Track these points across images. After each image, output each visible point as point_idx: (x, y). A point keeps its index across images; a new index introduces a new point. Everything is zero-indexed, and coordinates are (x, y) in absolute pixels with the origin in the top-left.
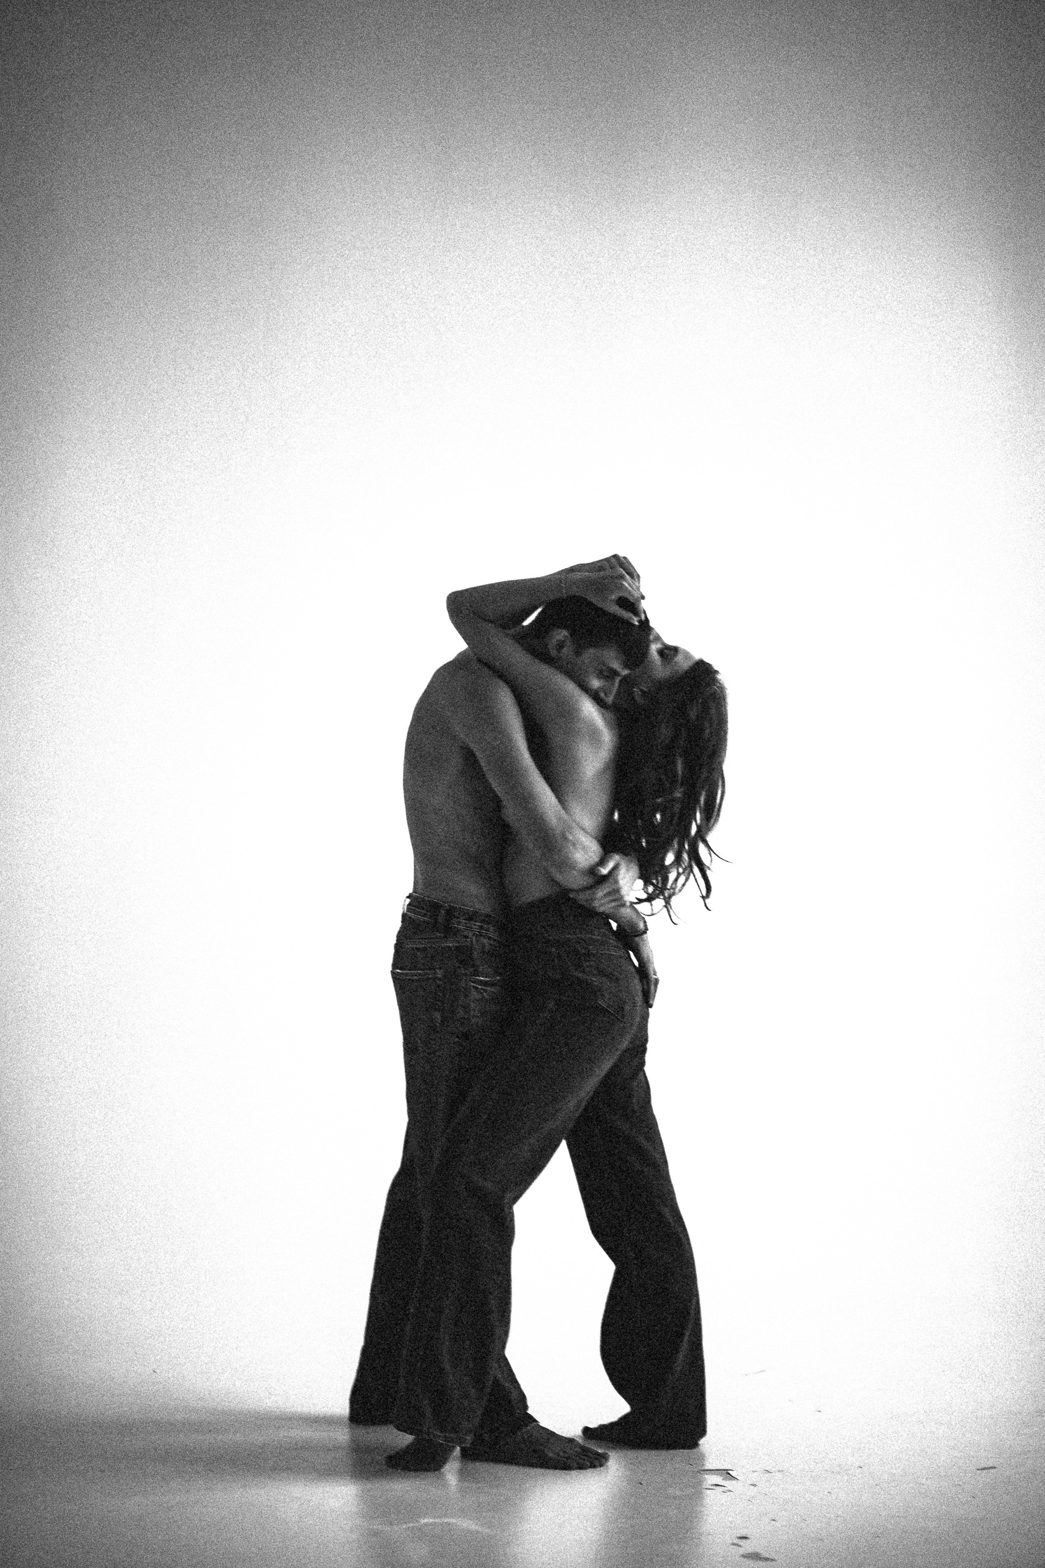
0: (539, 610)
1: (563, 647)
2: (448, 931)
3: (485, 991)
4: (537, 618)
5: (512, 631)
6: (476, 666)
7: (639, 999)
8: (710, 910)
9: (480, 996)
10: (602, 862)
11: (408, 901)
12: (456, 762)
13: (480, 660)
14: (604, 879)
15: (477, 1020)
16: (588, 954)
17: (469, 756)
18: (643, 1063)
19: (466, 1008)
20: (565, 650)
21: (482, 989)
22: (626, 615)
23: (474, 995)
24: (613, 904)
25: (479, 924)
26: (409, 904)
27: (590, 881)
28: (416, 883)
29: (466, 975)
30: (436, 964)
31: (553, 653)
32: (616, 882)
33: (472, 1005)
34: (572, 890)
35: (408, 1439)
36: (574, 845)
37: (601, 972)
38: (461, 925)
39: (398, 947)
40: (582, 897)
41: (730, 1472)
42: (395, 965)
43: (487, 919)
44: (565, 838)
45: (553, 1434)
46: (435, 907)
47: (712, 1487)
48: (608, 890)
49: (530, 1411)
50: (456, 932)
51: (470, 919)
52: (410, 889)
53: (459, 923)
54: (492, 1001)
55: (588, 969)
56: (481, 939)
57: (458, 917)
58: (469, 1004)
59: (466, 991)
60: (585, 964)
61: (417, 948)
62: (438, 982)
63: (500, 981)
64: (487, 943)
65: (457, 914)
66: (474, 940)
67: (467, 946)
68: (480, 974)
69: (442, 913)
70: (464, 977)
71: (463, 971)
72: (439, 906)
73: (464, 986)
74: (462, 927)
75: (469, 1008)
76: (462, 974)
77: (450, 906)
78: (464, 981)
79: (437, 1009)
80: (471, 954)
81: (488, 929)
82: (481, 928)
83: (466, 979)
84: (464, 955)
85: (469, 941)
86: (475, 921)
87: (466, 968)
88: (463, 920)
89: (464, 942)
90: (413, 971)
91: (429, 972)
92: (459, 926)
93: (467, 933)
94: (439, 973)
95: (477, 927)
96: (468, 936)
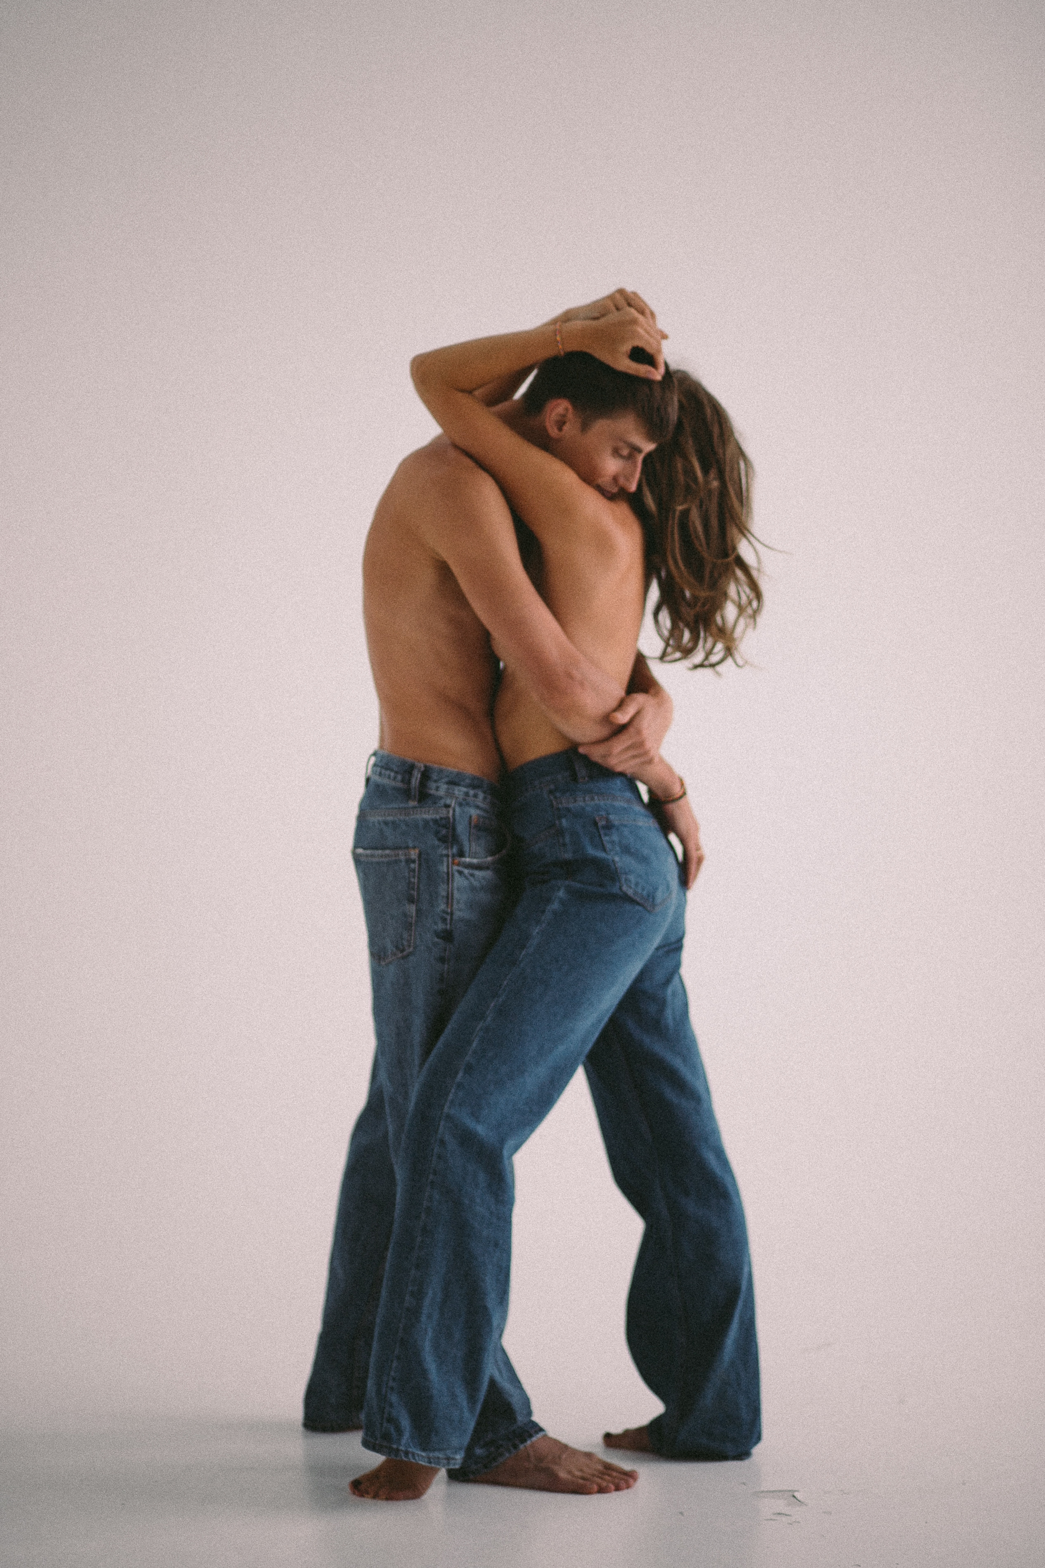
0: (534, 373)
1: (564, 423)
2: (424, 797)
3: (472, 875)
4: (532, 386)
5: (500, 407)
6: (452, 454)
7: (674, 883)
9: (466, 882)
10: (621, 705)
11: (373, 759)
12: (427, 577)
13: (456, 446)
14: (621, 729)
15: (461, 912)
16: (609, 826)
17: (444, 571)
18: (678, 965)
19: (449, 898)
20: (566, 428)
21: (469, 874)
22: (641, 370)
23: (458, 881)
24: (638, 760)
25: (464, 789)
26: (375, 765)
27: (604, 732)
28: (382, 739)
29: (447, 856)
30: (411, 842)
31: (553, 432)
32: (639, 732)
33: (456, 895)
34: (583, 744)
35: (376, 1459)
36: (582, 684)
37: (626, 850)
38: (440, 789)
39: (362, 819)
40: (596, 754)
41: (796, 1494)
42: (357, 844)
43: (476, 783)
44: (570, 676)
45: (565, 1447)
46: (408, 769)
47: (773, 1517)
48: (629, 743)
49: (535, 1418)
50: (436, 799)
51: (452, 783)
52: (374, 745)
53: (437, 788)
54: (482, 888)
55: (608, 846)
56: (467, 809)
57: (436, 781)
58: (452, 896)
59: (449, 877)
60: (606, 839)
61: (386, 823)
62: (412, 866)
63: (493, 863)
64: (474, 812)
65: (434, 776)
66: (458, 809)
67: (448, 818)
68: (467, 854)
69: (417, 776)
70: (445, 859)
71: (445, 852)
72: (412, 767)
73: (445, 870)
74: (441, 793)
75: (452, 899)
76: (442, 856)
77: (426, 767)
78: (445, 864)
79: (411, 900)
80: (454, 829)
81: (475, 796)
82: (467, 794)
83: (448, 861)
84: (445, 830)
85: (452, 812)
86: (460, 786)
87: (447, 848)
88: (442, 785)
89: (445, 814)
90: (380, 852)
91: (400, 852)
92: (437, 791)
93: (448, 802)
94: (413, 853)
95: (462, 793)
96: (449, 806)
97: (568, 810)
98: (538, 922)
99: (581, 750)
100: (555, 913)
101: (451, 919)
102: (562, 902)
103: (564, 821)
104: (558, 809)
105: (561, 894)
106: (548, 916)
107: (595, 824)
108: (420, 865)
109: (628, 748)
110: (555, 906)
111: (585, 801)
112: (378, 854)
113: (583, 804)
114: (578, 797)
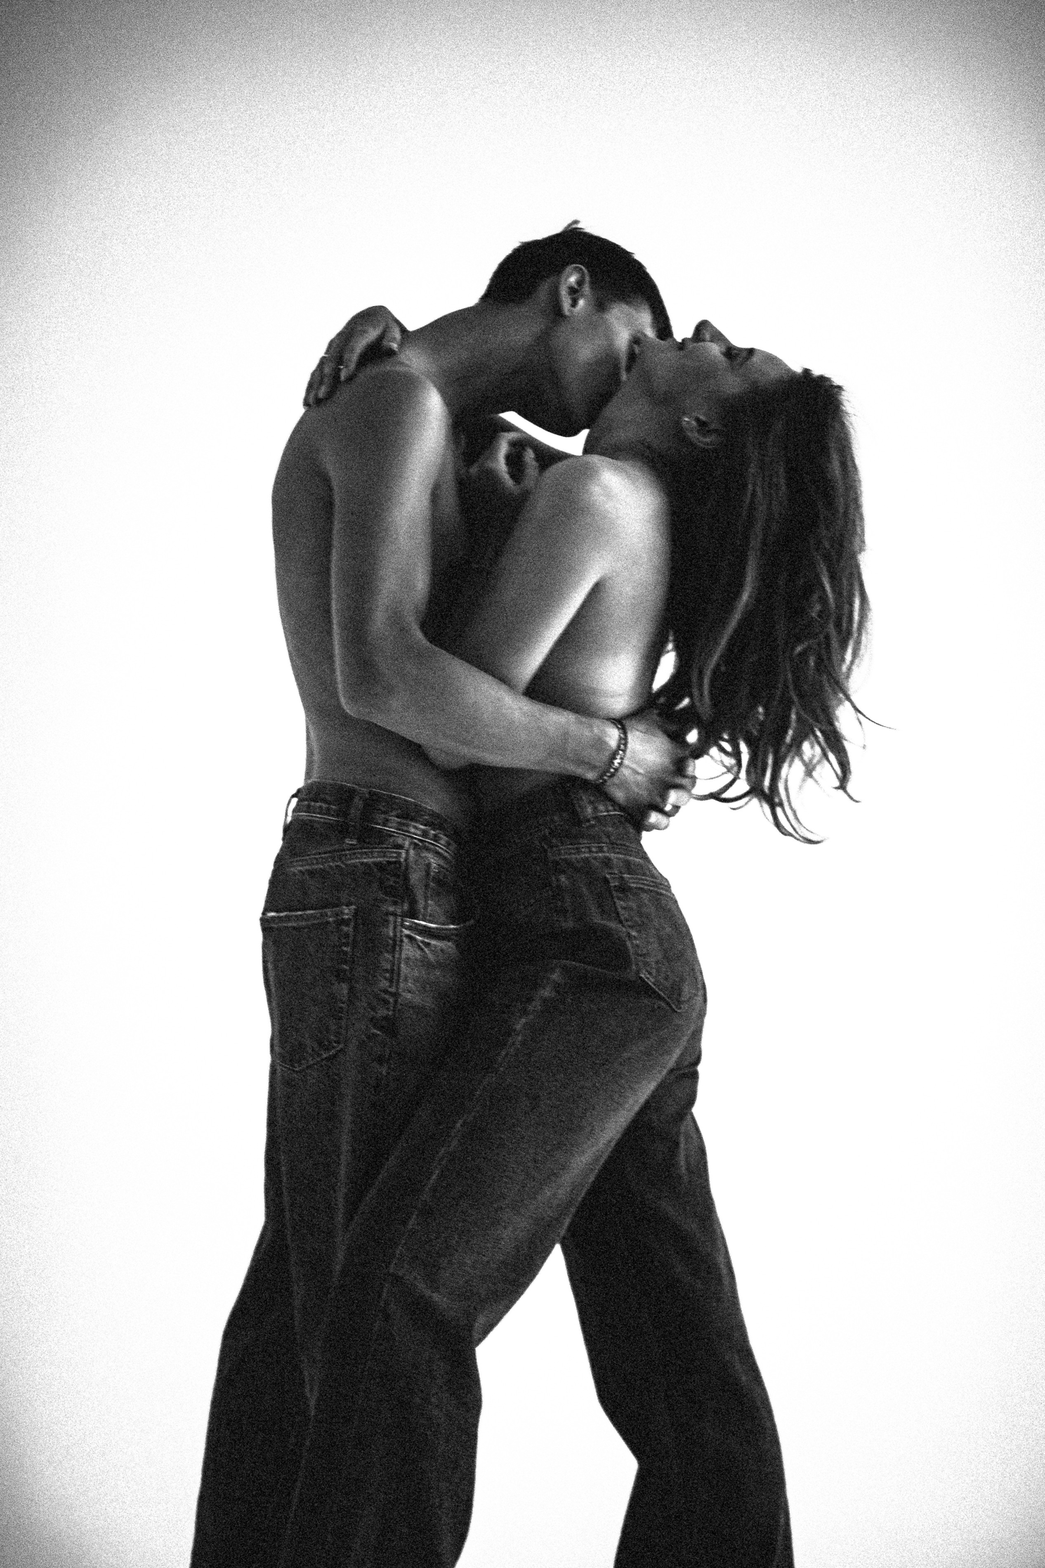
2: (366, 833)
8: (857, 802)
9: (418, 954)
11: (295, 801)
15: (410, 994)
19: (393, 973)
21: (422, 942)
23: (408, 950)
25: (422, 827)
26: (298, 806)
29: (394, 914)
30: (344, 896)
33: (404, 970)
38: (389, 825)
43: (437, 821)
46: (345, 797)
50: (382, 837)
51: (406, 817)
53: (385, 823)
54: (439, 965)
55: (623, 915)
56: (425, 854)
57: (385, 813)
58: (399, 968)
59: (395, 945)
60: (620, 904)
61: (311, 873)
62: (345, 929)
63: (457, 934)
64: (434, 862)
65: (383, 806)
66: (412, 852)
67: (400, 863)
68: (422, 915)
69: (357, 806)
70: (391, 918)
71: (391, 909)
72: (352, 793)
73: (391, 934)
74: (390, 829)
75: (399, 975)
76: (388, 914)
77: (371, 793)
78: (391, 927)
79: (340, 976)
80: (406, 879)
81: (436, 838)
82: (425, 834)
83: (395, 922)
84: (393, 879)
85: (404, 855)
86: (416, 821)
87: (395, 903)
88: (393, 818)
89: (394, 857)
90: (300, 913)
91: (328, 911)
92: (385, 826)
93: (400, 841)
94: (347, 912)
95: (419, 832)
96: (401, 847)
97: (569, 863)
98: (525, 1012)
100: (545, 1000)
101: (396, 1002)
102: (557, 987)
103: (562, 878)
104: (555, 861)
105: (555, 976)
106: (536, 1005)
107: (607, 883)
108: (355, 928)
110: (547, 992)
111: (590, 851)
112: (296, 916)
113: (587, 855)
114: (582, 846)
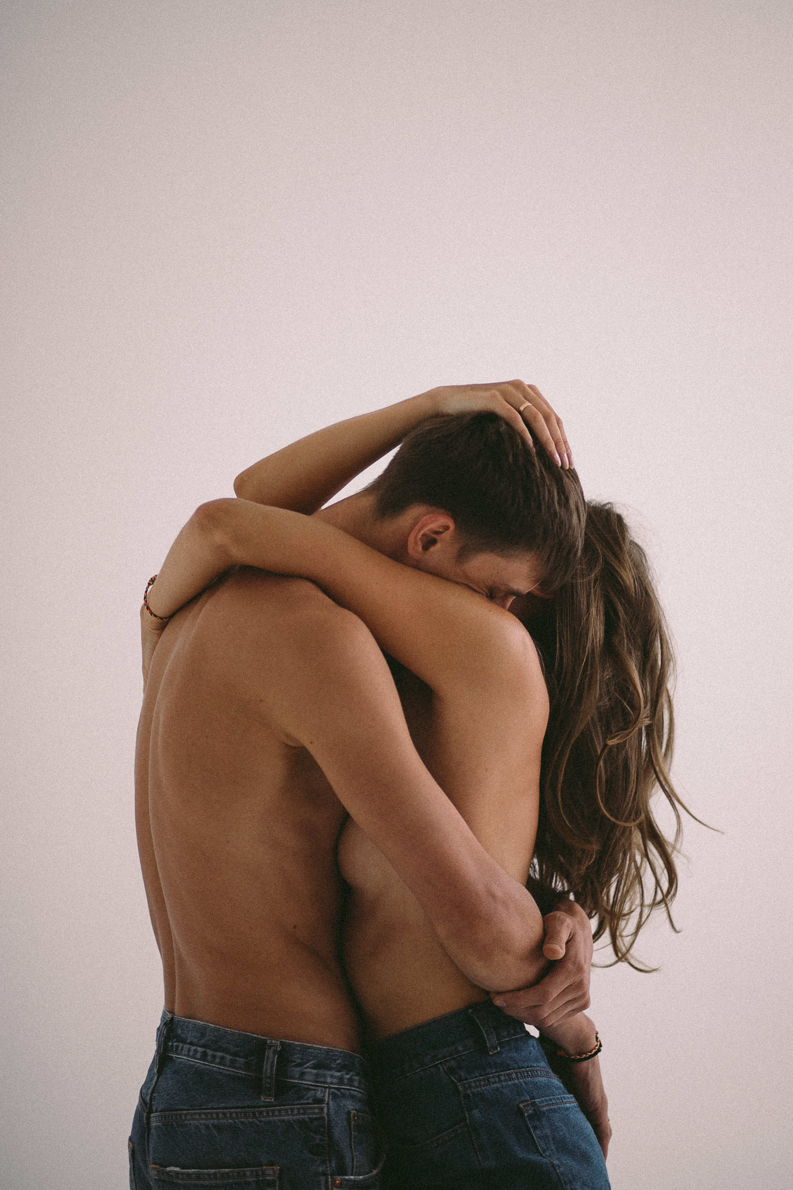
16: (537, 1115)
25: (337, 1073)
27: (528, 972)
29: (324, 1174)
30: (264, 1155)
32: (577, 969)
34: (499, 993)
43: (349, 1063)
44: (493, 896)
48: (567, 984)
50: (300, 1092)
53: (302, 1075)
55: (541, 1145)
56: (344, 1103)
57: (300, 1065)
60: (536, 1134)
64: (352, 1107)
65: (297, 1058)
66: (332, 1104)
67: (322, 1118)
68: (349, 1170)
69: (271, 1059)
70: (322, 1179)
71: (321, 1169)
72: (261, 1047)
74: (307, 1082)
76: (319, 1174)
77: (282, 1044)
78: (323, 1186)
80: (331, 1134)
81: (351, 1082)
82: (341, 1080)
83: (327, 1182)
84: (318, 1137)
85: (325, 1109)
86: (330, 1069)
87: (323, 1162)
88: (308, 1070)
89: (317, 1114)
90: (213, 1171)
91: (248, 1171)
92: (302, 1080)
93: (319, 1094)
94: (271, 1173)
95: (335, 1081)
96: (321, 1101)
97: (480, 1096)
99: (499, 1002)
103: (476, 1113)
104: (467, 1096)
107: (520, 1112)
109: (564, 992)
111: (500, 1081)
112: (209, 1175)
113: (498, 1085)
114: (491, 1075)
